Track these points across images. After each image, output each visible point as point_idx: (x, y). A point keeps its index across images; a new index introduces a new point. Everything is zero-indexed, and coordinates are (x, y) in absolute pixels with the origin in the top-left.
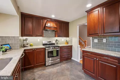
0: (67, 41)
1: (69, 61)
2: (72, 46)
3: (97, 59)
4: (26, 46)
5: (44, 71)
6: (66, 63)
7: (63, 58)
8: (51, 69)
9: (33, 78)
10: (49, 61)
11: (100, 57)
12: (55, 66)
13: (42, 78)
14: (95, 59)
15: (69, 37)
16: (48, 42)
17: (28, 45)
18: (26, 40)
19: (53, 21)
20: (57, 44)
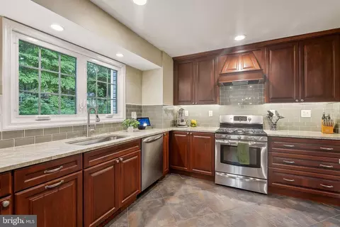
0: (326, 118)
7: (288, 183)
9: (173, 191)
13: (183, 200)
16: (236, 118)
17: (184, 123)
18: (181, 112)
19: (251, 52)
20: (274, 126)
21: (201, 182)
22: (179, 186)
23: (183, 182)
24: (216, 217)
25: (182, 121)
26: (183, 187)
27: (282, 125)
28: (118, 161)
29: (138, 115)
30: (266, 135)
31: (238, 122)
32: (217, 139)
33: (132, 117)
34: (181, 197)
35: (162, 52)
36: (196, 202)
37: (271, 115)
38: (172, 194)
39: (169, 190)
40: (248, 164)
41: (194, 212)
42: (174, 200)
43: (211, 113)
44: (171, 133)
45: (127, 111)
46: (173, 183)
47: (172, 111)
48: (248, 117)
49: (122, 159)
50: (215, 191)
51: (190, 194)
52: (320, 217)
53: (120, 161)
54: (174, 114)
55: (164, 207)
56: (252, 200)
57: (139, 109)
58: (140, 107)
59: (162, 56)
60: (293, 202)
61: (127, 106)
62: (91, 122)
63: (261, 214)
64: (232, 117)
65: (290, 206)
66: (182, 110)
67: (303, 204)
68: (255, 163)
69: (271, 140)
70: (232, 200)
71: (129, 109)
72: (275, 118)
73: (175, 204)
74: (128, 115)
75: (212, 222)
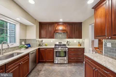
0: (79, 43)
1: (79, 64)
2: (84, 48)
3: (96, 70)
4: (42, 45)
5: (51, 67)
6: (75, 65)
7: (72, 60)
8: (57, 67)
9: (41, 69)
10: (57, 60)
11: (99, 68)
12: (61, 65)
13: (45, 72)
14: (94, 68)
15: (81, 38)
16: (59, 43)
17: (43, 45)
18: (42, 41)
19: (63, 24)
20: (68, 45)
21: (50, 64)
22: (43, 67)
23: (44, 65)
24: (56, 74)
25: (43, 44)
26: (44, 67)
27: (70, 45)
28: (21, 64)
29: (25, 43)
30: (67, 48)
31: (60, 44)
32: (55, 50)
33: (22, 44)
34: (44, 71)
35: (35, 19)
36: (49, 71)
37: (68, 42)
38: (41, 71)
39: (39, 69)
40: (63, 56)
41: (50, 74)
42: (42, 72)
43: (52, 41)
44: (39, 49)
45: (20, 41)
46: (40, 66)
47: (39, 41)
48: (62, 42)
49: (22, 62)
50: (54, 66)
51: (47, 69)
52: (79, 66)
53: (22, 63)
54: (39, 42)
55: (39, 76)
56: (64, 66)
57: (25, 40)
58: (26, 39)
59: (35, 21)
60: (73, 64)
61: (20, 39)
62: (3, 48)
63: (67, 69)
64: (58, 42)
65: (73, 65)
66: (43, 40)
67: (75, 64)
68: (65, 55)
69: (69, 49)
70: (60, 67)
71: (21, 40)
72: (69, 42)
73: (43, 74)
74: (21, 43)
75: (56, 76)
